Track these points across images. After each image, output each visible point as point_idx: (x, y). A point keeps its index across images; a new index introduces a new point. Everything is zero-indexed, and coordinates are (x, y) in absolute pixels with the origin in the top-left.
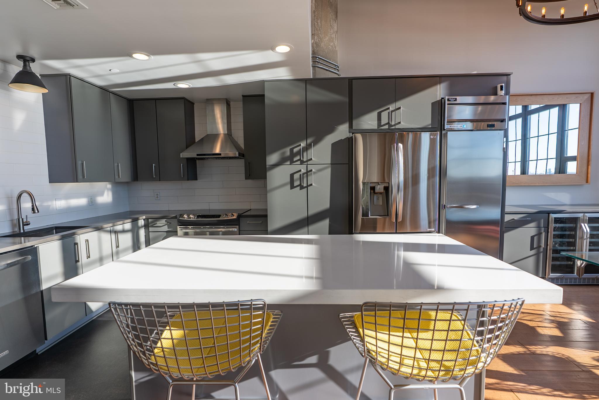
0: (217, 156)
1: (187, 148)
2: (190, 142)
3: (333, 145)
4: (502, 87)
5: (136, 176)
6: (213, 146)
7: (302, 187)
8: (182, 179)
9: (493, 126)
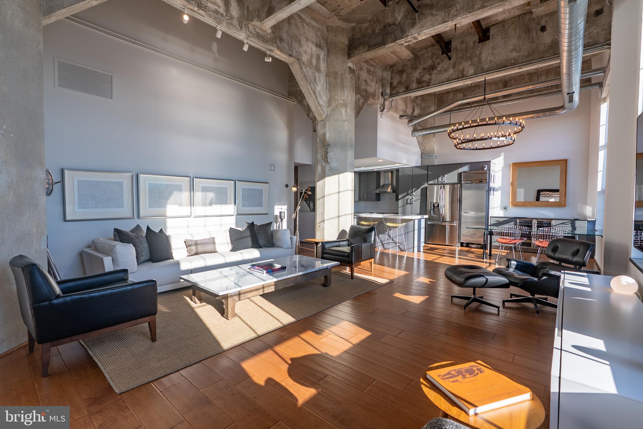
0: (389, 193)
1: (376, 189)
2: (378, 186)
3: (421, 189)
4: (485, 167)
5: (360, 200)
6: (388, 188)
7: (410, 204)
8: (374, 201)
9: (481, 182)
